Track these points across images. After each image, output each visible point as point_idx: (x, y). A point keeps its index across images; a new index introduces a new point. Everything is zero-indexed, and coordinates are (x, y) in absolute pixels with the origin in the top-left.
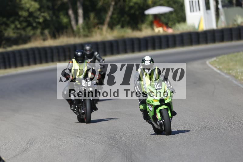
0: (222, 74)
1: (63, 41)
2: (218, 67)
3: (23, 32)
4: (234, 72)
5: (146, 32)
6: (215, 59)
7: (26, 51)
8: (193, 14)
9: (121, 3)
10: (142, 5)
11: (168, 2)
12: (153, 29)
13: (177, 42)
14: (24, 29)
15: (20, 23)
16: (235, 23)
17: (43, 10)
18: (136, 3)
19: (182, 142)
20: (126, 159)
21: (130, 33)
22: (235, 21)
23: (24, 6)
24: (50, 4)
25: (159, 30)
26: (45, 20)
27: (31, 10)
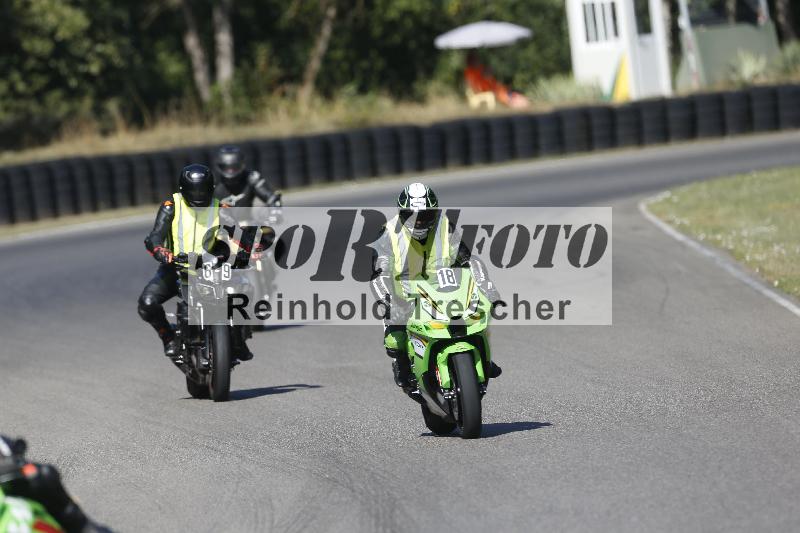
0: (692, 244)
1: (168, 135)
2: (678, 221)
3: (34, 107)
4: (730, 238)
5: (439, 107)
6: (666, 194)
7: (46, 168)
8: (594, 47)
9: (359, 11)
10: (426, 20)
11: (513, 8)
12: (463, 97)
13: (543, 141)
14: (39, 96)
15: (26, 77)
16: (734, 77)
17: (101, 35)
18: (407, 13)
19: (558, 467)
20: (377, 525)
21: (387, 111)
22: (734, 70)
23: (37, 20)
24: (123, 14)
25: (483, 102)
26: (108, 68)
27: (63, 34)
